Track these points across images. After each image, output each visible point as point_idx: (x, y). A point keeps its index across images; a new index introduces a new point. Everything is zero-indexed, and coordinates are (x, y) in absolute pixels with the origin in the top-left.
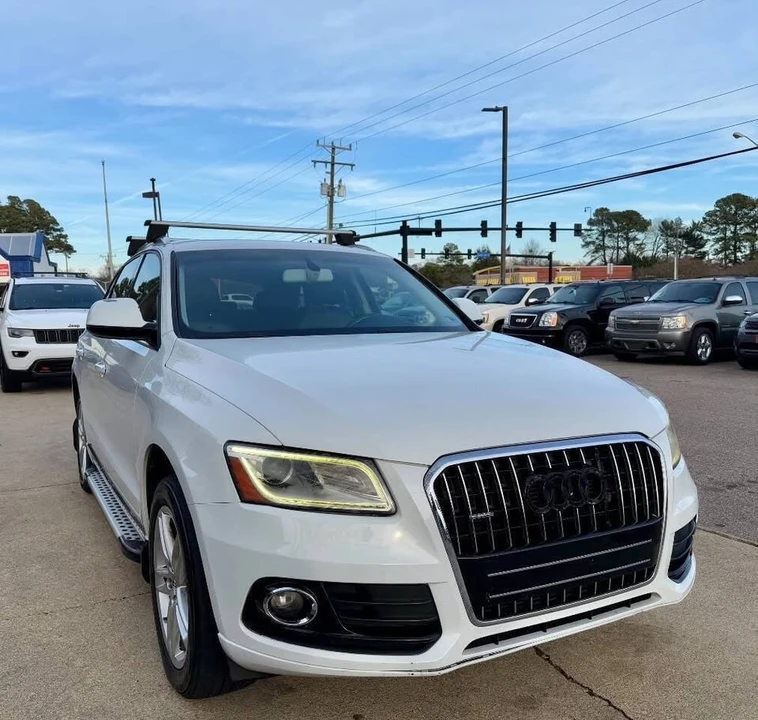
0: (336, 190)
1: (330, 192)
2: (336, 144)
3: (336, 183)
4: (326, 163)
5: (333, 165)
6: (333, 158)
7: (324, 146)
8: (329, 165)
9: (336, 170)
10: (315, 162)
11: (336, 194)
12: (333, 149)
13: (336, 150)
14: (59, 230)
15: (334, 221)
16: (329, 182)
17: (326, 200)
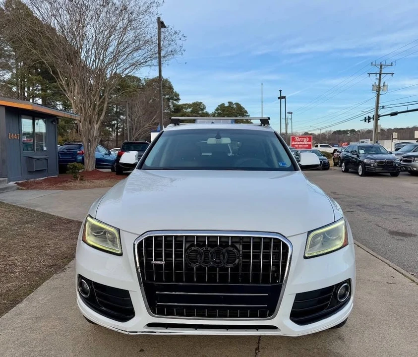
0: (382, 88)
1: (378, 89)
2: (383, 63)
3: (382, 84)
4: (376, 74)
5: (380, 75)
6: (381, 71)
7: (375, 65)
8: (378, 75)
9: (382, 77)
10: (369, 74)
11: (381, 90)
12: (381, 66)
13: (383, 67)
14: (248, 116)
15: (380, 105)
16: (377, 84)
17: (375, 94)
